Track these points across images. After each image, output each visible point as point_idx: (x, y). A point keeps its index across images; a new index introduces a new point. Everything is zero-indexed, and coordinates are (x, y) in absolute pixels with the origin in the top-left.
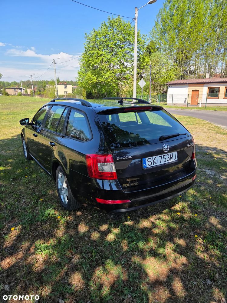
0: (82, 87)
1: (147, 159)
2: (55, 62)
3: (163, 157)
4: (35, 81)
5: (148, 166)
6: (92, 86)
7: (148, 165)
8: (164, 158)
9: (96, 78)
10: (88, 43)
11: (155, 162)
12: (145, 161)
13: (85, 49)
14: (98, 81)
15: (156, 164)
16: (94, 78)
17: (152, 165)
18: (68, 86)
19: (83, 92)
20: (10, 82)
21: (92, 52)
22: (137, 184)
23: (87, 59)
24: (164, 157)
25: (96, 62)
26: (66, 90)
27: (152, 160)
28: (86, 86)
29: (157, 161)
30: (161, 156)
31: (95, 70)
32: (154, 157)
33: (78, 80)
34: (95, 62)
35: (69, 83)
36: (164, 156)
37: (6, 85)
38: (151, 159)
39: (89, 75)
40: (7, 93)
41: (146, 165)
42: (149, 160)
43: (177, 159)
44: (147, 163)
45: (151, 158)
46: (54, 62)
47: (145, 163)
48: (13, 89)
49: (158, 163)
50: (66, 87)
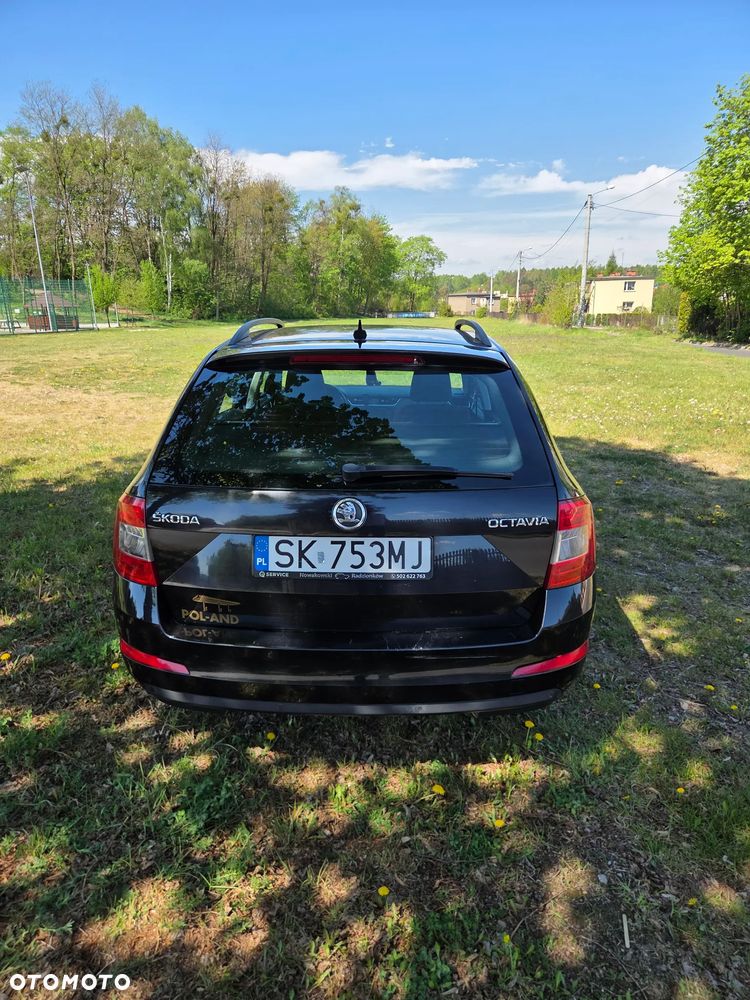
0: (678, 283)
1: (273, 541)
2: (592, 203)
3: (348, 547)
4: (541, 270)
5: (273, 567)
6: (714, 280)
7: (278, 563)
8: (354, 552)
9: (732, 250)
10: (722, 120)
11: (306, 559)
12: (266, 546)
13: (706, 144)
14: (737, 261)
15: (313, 567)
16: (724, 249)
17: (294, 568)
18: (639, 284)
19: (682, 305)
20: (470, 276)
21: (732, 152)
22: (232, 620)
23: (710, 181)
24: (357, 548)
25: (742, 188)
26: (629, 297)
27: (294, 551)
28: (691, 281)
29: (321, 557)
30: (343, 543)
31: (734, 218)
32: (306, 541)
33: (665, 258)
34: (737, 188)
35: (641, 273)
36: (353, 543)
37: (456, 286)
38: (291, 544)
39: (709, 239)
40: (449, 310)
41: (267, 561)
42: (283, 547)
43: (426, 567)
44: (273, 556)
45: (295, 540)
46: (589, 205)
47: (266, 556)
48: (468, 296)
49: (324, 568)
50: (630, 286)
